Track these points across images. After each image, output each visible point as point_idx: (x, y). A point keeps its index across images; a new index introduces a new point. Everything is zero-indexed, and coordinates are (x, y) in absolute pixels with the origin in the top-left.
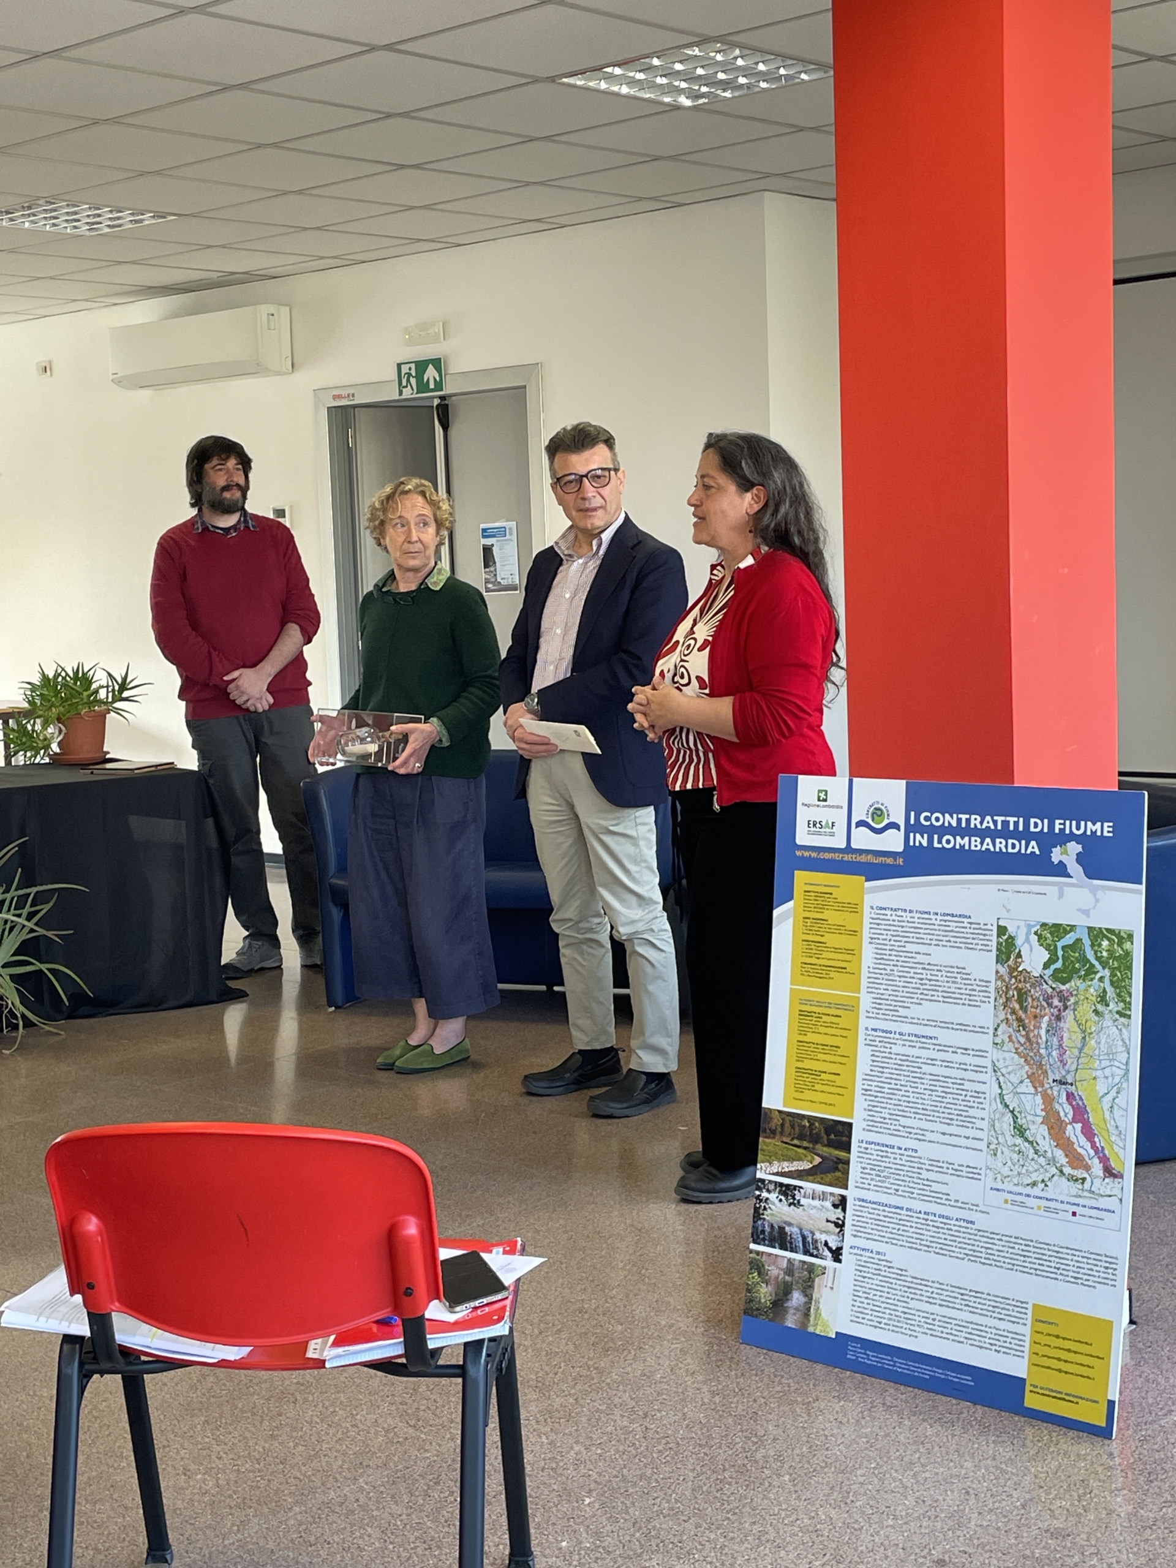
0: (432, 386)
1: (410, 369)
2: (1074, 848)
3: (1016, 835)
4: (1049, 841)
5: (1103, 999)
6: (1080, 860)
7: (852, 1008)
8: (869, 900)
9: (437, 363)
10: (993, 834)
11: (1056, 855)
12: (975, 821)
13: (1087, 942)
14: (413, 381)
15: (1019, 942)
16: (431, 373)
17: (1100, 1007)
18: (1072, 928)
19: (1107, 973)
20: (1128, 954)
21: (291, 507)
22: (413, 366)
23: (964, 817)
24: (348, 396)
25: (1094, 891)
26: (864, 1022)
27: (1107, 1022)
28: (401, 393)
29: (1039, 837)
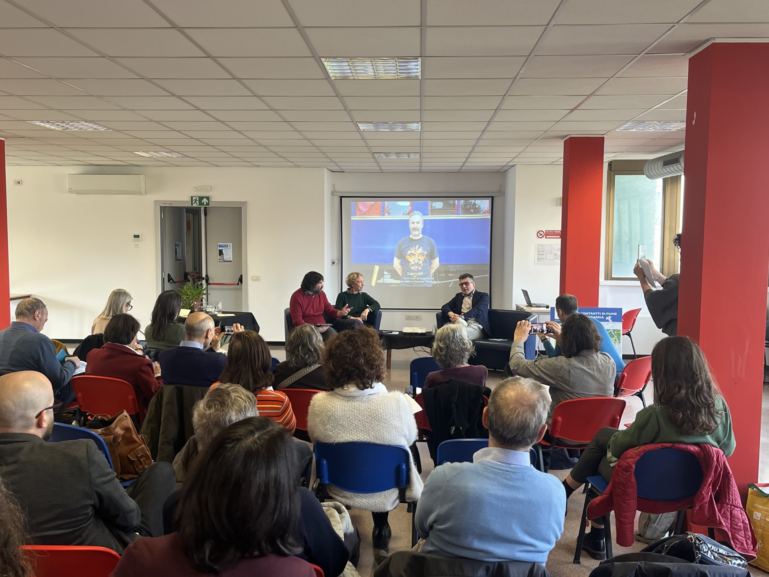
0: (205, 204)
1: (196, 198)
2: (610, 317)
3: (600, 315)
4: (605, 316)
5: (616, 340)
6: (611, 319)
9: (208, 198)
10: (595, 316)
11: (607, 318)
12: (592, 313)
13: (613, 332)
14: (198, 202)
16: (205, 201)
17: (615, 342)
18: (610, 330)
19: (616, 336)
20: (620, 333)
21: (141, 235)
22: (198, 198)
23: (589, 313)
24: (170, 204)
25: (613, 324)
27: (617, 344)
28: (192, 205)
29: (604, 316)
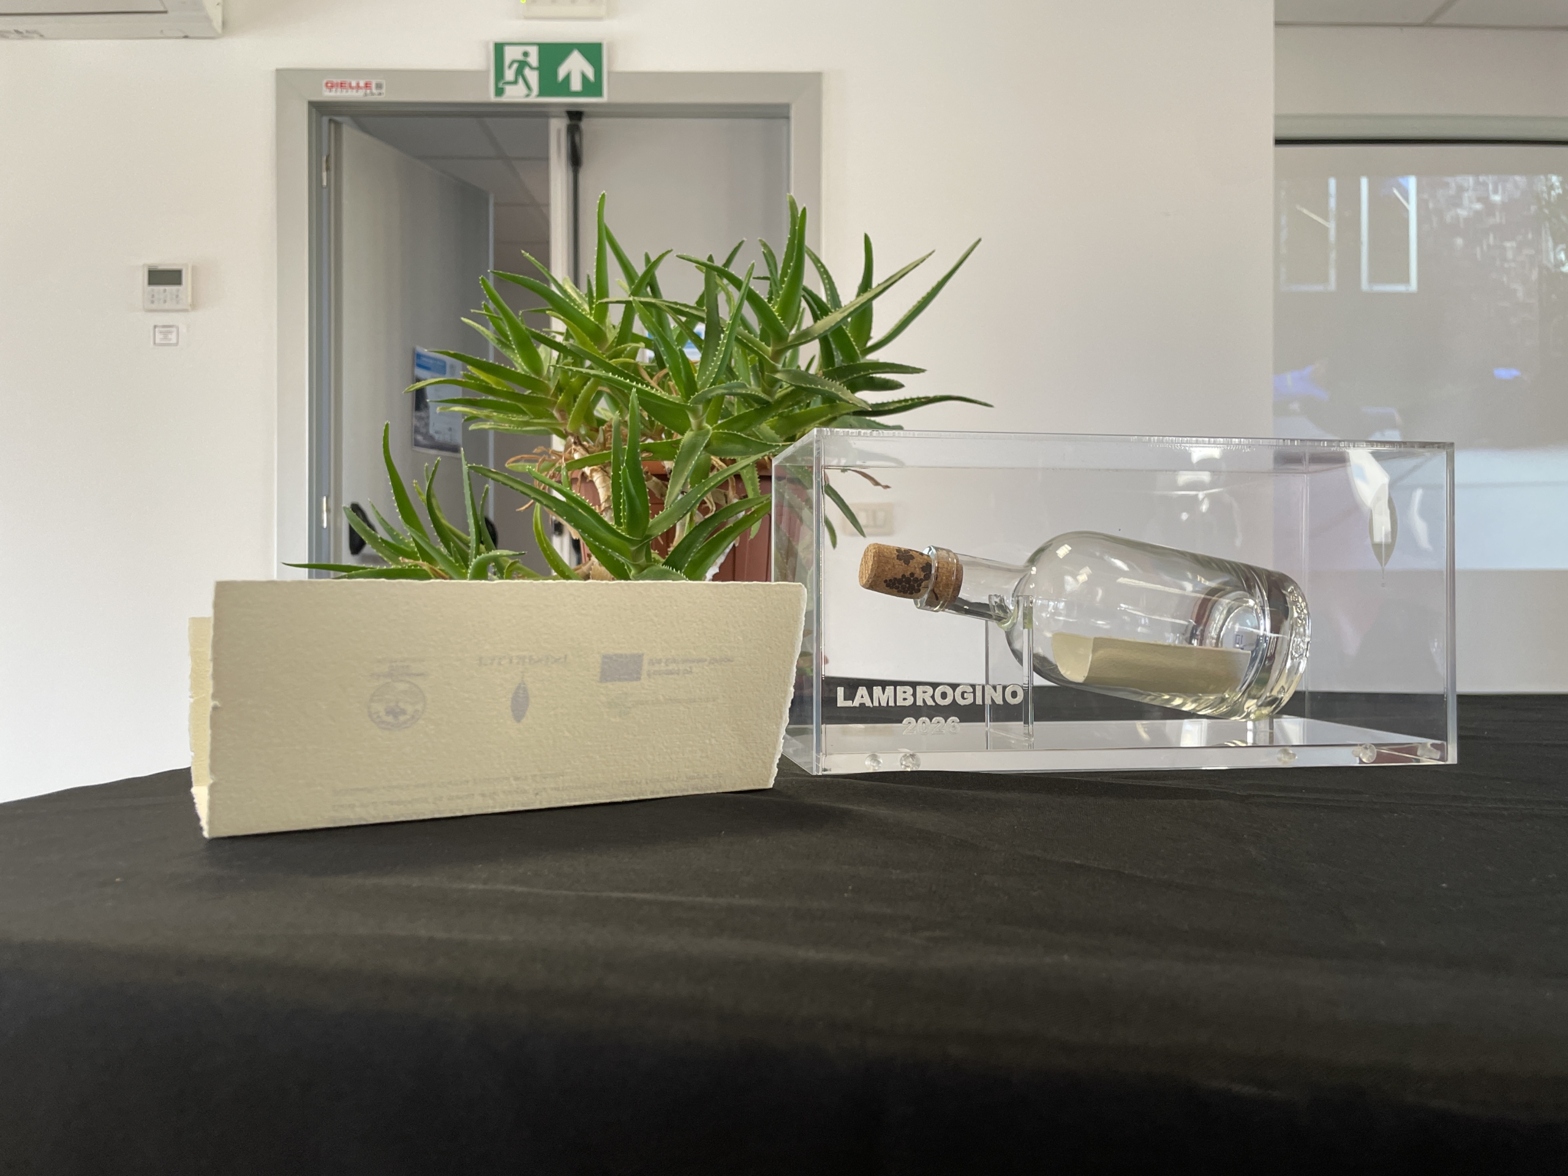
0: (576, 85)
1: (526, 54)
9: (593, 52)
14: (533, 77)
16: (575, 67)
21: (194, 268)
22: (534, 52)
24: (367, 85)
28: (499, 92)
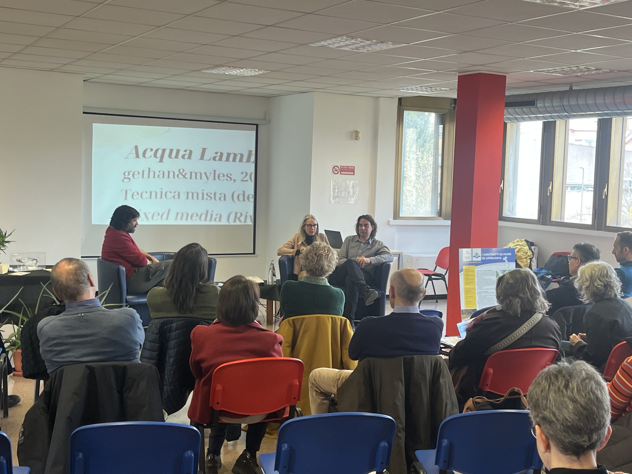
3: (498, 256)
6: (507, 259)
7: (474, 289)
8: (476, 270)
11: (504, 259)
15: (499, 274)
25: (509, 264)
26: (477, 291)
29: (501, 256)
